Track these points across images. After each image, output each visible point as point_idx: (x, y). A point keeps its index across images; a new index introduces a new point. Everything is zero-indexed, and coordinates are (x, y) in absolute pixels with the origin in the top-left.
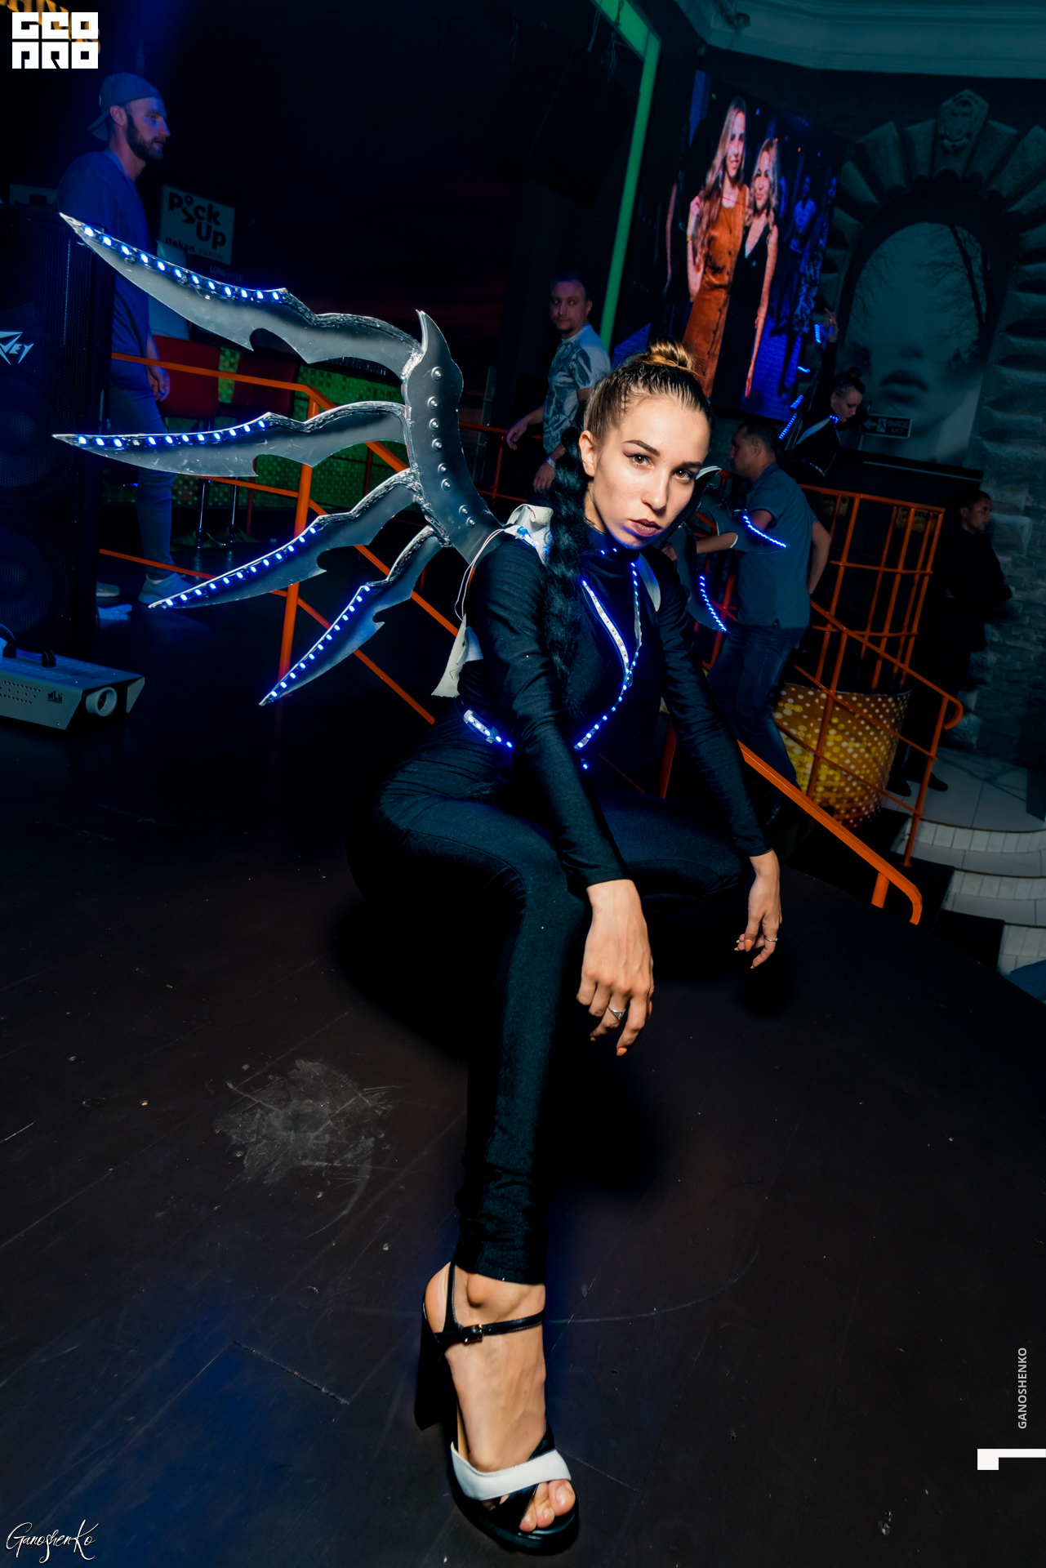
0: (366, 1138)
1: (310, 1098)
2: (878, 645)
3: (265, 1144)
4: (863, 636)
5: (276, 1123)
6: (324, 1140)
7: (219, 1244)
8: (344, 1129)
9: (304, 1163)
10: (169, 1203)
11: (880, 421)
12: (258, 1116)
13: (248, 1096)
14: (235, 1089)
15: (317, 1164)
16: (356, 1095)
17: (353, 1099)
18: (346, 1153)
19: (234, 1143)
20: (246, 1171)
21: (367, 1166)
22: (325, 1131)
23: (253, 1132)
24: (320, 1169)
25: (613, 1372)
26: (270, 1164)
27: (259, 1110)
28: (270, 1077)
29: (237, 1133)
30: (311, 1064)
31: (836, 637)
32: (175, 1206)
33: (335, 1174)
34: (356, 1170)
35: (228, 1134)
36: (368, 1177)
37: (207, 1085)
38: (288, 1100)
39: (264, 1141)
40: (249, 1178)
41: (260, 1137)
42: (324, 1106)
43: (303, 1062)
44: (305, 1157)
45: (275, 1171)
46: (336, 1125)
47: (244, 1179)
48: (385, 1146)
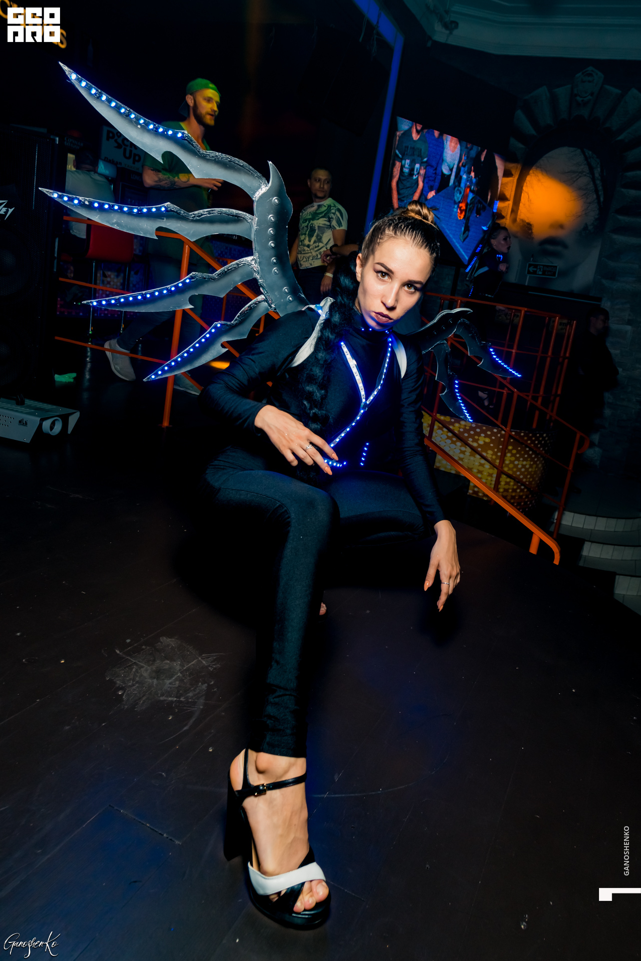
0: (202, 684)
1: (168, 660)
2: (537, 401)
3: (138, 687)
4: (528, 396)
5: (145, 674)
6: (175, 685)
7: (104, 746)
8: (188, 678)
9: (162, 698)
10: (73, 721)
11: (538, 267)
12: (134, 670)
13: (129, 658)
14: (121, 654)
15: (170, 699)
16: (197, 658)
17: (195, 661)
18: (189, 693)
19: (117, 685)
20: (124, 703)
21: (202, 701)
22: (176, 680)
23: (130, 679)
24: (172, 702)
25: (352, 827)
26: (140, 699)
27: (135, 666)
28: (144, 647)
29: (120, 680)
30: (170, 639)
31: (510, 395)
32: (77, 723)
33: (181, 705)
34: (194, 703)
35: (114, 680)
36: (202, 707)
37: (103, 651)
38: (154, 661)
39: (137, 685)
40: (126, 707)
41: (134, 682)
42: (177, 665)
43: (165, 638)
44: (162, 695)
45: (143, 703)
46: (184, 676)
47: (122, 707)
48: (214, 689)
